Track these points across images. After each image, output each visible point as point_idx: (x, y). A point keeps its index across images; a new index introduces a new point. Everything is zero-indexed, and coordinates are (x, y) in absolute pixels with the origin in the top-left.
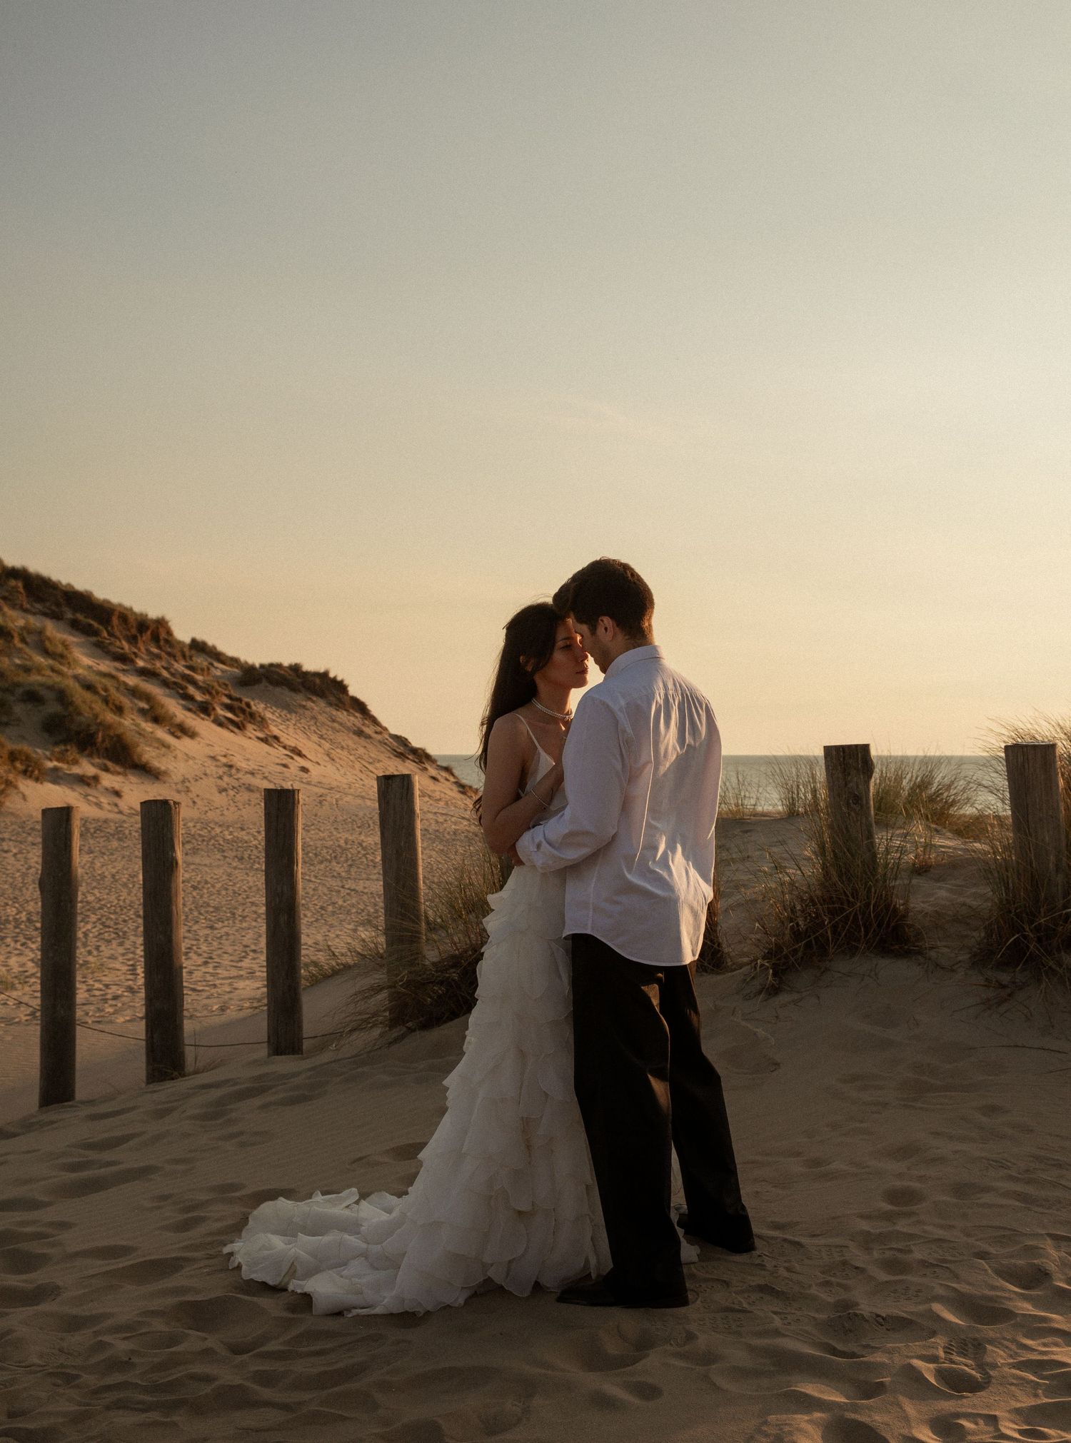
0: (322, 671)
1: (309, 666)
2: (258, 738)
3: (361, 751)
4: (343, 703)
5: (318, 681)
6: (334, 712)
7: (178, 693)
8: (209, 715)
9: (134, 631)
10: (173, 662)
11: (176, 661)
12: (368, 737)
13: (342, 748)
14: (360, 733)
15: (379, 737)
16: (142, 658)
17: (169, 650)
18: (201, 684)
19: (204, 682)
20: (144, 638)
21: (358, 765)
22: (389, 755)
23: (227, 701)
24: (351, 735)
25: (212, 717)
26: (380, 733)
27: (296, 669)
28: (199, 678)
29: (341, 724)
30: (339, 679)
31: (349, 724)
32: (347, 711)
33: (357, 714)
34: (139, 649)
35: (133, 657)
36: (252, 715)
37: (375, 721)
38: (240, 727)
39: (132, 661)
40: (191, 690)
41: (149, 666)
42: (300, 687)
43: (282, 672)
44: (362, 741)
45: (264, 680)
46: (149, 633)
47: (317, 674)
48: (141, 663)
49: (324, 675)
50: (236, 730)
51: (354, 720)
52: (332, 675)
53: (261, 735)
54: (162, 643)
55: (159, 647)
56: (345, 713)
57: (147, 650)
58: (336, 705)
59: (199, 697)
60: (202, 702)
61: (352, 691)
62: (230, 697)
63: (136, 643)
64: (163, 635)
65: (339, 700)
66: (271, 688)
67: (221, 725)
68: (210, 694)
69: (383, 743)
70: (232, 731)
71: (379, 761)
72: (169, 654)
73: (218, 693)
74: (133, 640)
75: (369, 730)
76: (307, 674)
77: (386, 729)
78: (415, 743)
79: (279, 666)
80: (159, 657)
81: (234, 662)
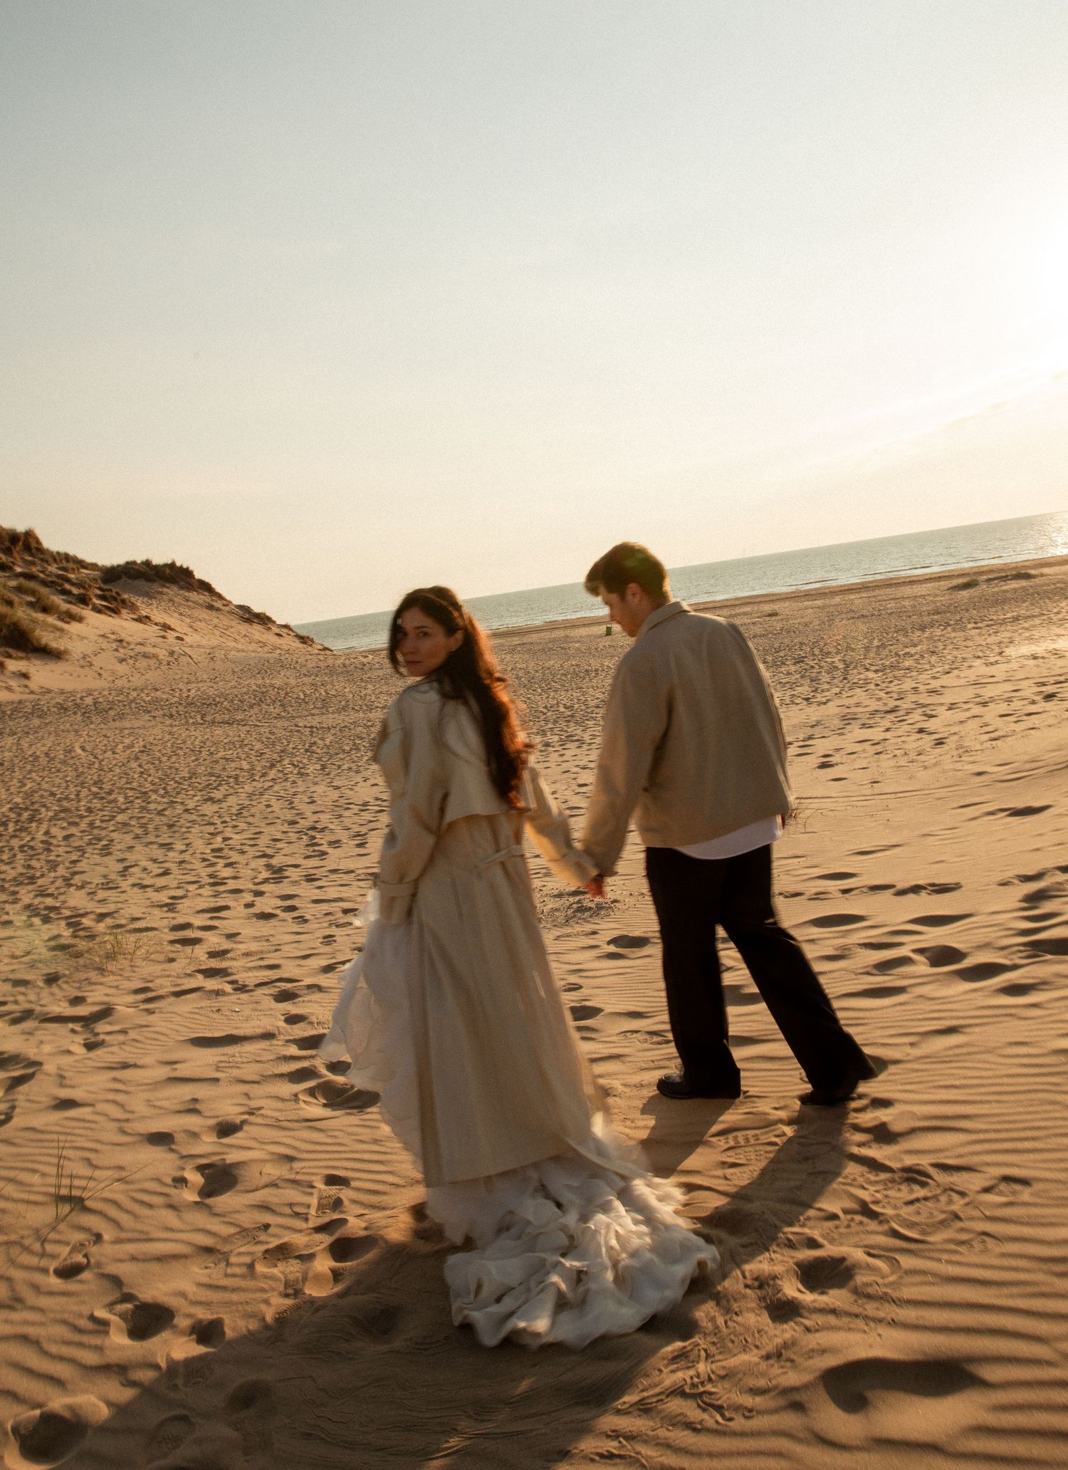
0: (169, 562)
1: (158, 560)
2: (133, 619)
3: (216, 621)
4: (192, 586)
5: (168, 571)
6: (186, 594)
7: (57, 589)
8: (87, 605)
9: (7, 544)
10: (46, 566)
11: (49, 565)
12: (218, 610)
13: (200, 620)
14: (211, 607)
15: (227, 608)
16: (19, 566)
17: (41, 556)
18: (74, 581)
19: (77, 579)
20: (18, 549)
21: (217, 633)
22: (238, 621)
23: (99, 592)
24: (205, 610)
25: (90, 607)
26: (227, 605)
27: (147, 563)
28: (72, 576)
29: (194, 602)
30: (185, 566)
31: (201, 602)
32: (197, 591)
33: (206, 593)
34: (15, 559)
35: (12, 565)
36: (123, 601)
37: (220, 597)
38: (115, 611)
39: (11, 569)
40: (67, 586)
41: (26, 570)
42: (155, 578)
43: (137, 567)
44: (214, 613)
45: (123, 576)
46: (21, 543)
47: (166, 565)
48: (19, 570)
49: (172, 565)
50: (113, 615)
51: (203, 598)
52: (178, 564)
53: (135, 617)
54: (34, 551)
55: (32, 555)
56: (195, 593)
57: (22, 559)
58: (187, 588)
59: (75, 591)
60: (79, 595)
61: (198, 575)
62: (100, 589)
63: (12, 553)
64: (34, 545)
65: (189, 583)
66: (130, 581)
67: (99, 611)
68: (84, 588)
69: (231, 612)
70: (110, 616)
71: (232, 627)
72: (42, 560)
73: (90, 586)
74: (8, 551)
75: (218, 604)
76: (157, 567)
77: (230, 602)
78: (257, 609)
79: (134, 563)
80: (33, 563)
81: (94, 566)
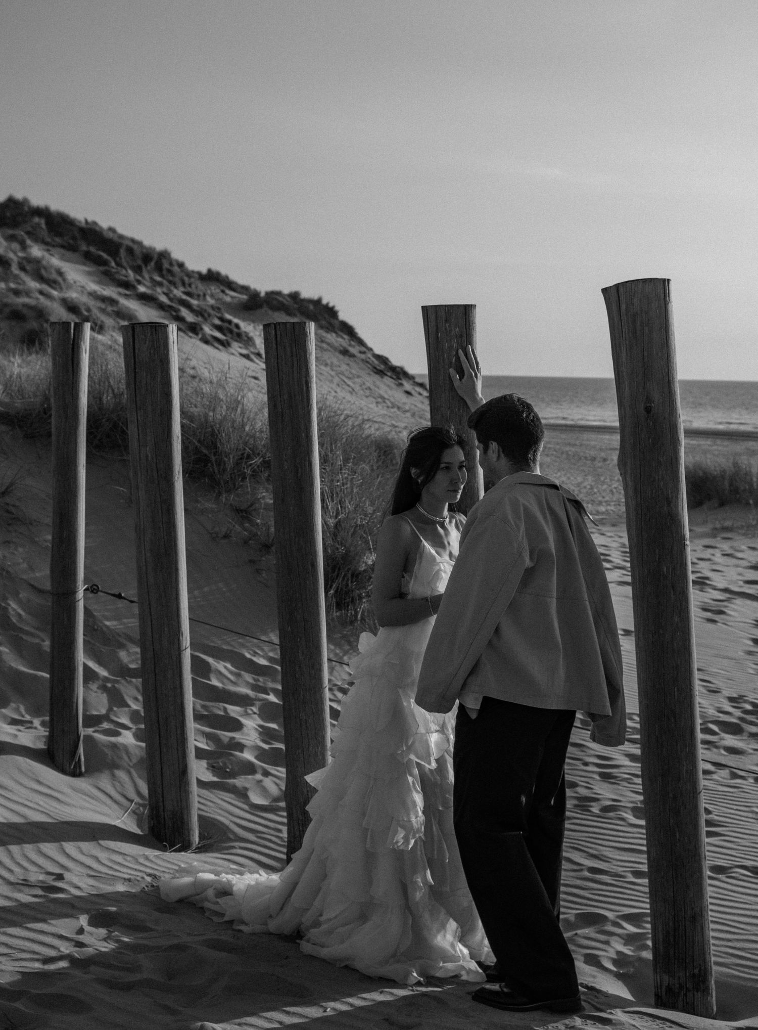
0: (316, 298)
2: (241, 355)
3: (344, 367)
4: (334, 327)
5: (311, 307)
6: (324, 334)
7: (171, 314)
8: (197, 334)
9: (139, 262)
10: (172, 288)
11: (176, 288)
12: (352, 356)
13: (326, 365)
14: (345, 352)
15: (363, 356)
16: (145, 285)
17: (171, 278)
18: (195, 307)
19: (198, 306)
20: (149, 268)
21: (336, 380)
22: (368, 371)
23: (217, 322)
24: (337, 354)
25: (200, 336)
26: (364, 353)
27: (295, 296)
28: (194, 302)
29: (328, 344)
30: (331, 305)
31: (336, 345)
32: (336, 333)
33: (345, 337)
34: (143, 277)
35: (136, 284)
36: (239, 335)
37: (361, 342)
38: (225, 344)
39: (134, 288)
40: (185, 312)
41: (149, 292)
42: (297, 313)
43: (280, 299)
44: (346, 359)
45: (265, 305)
46: (152, 264)
47: (310, 301)
48: (142, 289)
49: (318, 302)
50: (220, 347)
51: (342, 341)
52: (324, 302)
53: (244, 352)
54: (165, 272)
55: (162, 276)
56: (334, 335)
57: (151, 278)
58: (327, 328)
59: (190, 318)
60: (191, 323)
61: (342, 316)
62: (222, 319)
63: (141, 272)
64: (166, 265)
65: (330, 324)
66: (270, 312)
67: (206, 342)
68: (203, 316)
69: (366, 362)
70: (217, 348)
71: (359, 377)
72: (170, 282)
73: (209, 315)
74: (138, 270)
75: (354, 350)
76: (304, 300)
77: (371, 349)
78: (395, 361)
79: (279, 293)
80: (160, 284)
